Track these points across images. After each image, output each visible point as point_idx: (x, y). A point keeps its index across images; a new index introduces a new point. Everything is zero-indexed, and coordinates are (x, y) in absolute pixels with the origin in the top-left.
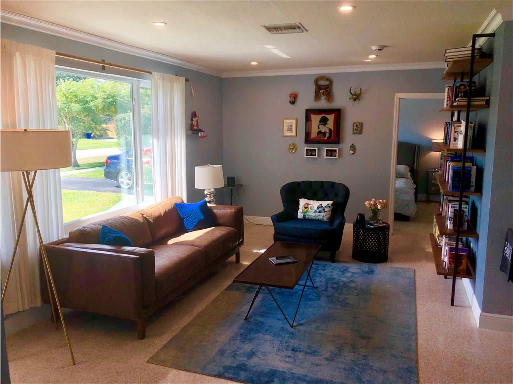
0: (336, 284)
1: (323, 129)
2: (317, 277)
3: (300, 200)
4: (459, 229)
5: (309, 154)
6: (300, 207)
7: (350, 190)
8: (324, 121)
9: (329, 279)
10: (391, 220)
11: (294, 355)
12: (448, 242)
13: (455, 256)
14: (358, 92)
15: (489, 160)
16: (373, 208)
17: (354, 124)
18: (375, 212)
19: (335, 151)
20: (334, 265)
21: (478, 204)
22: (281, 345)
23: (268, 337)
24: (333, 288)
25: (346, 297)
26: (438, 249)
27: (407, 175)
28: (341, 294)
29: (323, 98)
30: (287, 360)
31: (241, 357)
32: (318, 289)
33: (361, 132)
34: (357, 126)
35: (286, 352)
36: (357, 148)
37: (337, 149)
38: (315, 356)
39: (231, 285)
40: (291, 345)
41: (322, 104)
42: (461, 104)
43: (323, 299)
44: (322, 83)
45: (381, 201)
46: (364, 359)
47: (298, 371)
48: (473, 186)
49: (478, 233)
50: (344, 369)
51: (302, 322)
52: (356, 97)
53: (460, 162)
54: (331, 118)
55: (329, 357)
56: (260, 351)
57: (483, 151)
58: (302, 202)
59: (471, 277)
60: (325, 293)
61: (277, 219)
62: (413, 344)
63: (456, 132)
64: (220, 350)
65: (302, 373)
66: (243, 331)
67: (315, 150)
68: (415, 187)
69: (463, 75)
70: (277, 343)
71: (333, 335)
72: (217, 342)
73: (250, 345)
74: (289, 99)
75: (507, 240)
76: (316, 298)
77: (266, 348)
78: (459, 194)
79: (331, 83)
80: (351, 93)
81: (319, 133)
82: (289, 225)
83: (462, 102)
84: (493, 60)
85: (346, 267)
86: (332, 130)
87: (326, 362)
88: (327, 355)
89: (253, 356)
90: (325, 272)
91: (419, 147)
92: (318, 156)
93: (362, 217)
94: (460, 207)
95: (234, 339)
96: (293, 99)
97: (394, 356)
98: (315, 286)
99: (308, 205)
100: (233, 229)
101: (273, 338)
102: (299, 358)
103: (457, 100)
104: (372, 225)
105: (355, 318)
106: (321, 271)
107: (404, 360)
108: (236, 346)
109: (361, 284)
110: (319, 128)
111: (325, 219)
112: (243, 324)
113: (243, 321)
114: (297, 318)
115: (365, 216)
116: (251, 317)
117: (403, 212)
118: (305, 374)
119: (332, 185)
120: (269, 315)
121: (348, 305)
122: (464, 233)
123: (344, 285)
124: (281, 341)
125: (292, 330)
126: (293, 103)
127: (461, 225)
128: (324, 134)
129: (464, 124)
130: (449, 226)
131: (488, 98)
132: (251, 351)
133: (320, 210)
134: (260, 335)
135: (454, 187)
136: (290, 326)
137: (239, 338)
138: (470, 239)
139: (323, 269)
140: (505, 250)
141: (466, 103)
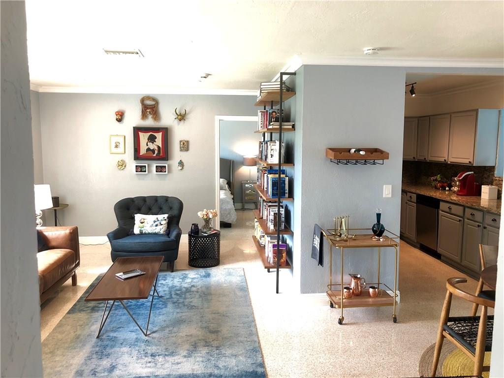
0: (179, 290)
1: (152, 146)
2: (159, 287)
3: (135, 215)
4: (279, 228)
5: (139, 171)
6: (135, 222)
7: (183, 202)
8: (152, 139)
9: (173, 287)
10: (218, 227)
11: (154, 359)
12: (270, 240)
13: (278, 252)
14: (183, 112)
15: (297, 172)
16: (205, 217)
17: (181, 141)
18: (207, 221)
19: (165, 167)
20: (173, 274)
21: (290, 207)
22: (139, 353)
23: (125, 349)
24: (177, 294)
25: (190, 300)
26: (261, 248)
27: (226, 187)
28: (185, 298)
29: (150, 117)
30: (149, 365)
31: (101, 373)
32: (163, 298)
33: (187, 149)
34: (184, 144)
35: (146, 358)
36: (185, 164)
37: (167, 165)
38: (173, 356)
39: (72, 307)
40: (149, 352)
41: (150, 122)
42: (274, 127)
43: (170, 306)
44: (149, 102)
45: (211, 210)
46: (217, 350)
47: (162, 372)
48: (287, 193)
49: (292, 230)
50: (203, 361)
51: (155, 329)
52: (182, 117)
53: (277, 174)
54: (159, 136)
55: (186, 355)
56: (119, 363)
57: (293, 164)
58: (138, 217)
59: (289, 267)
60: (170, 300)
61: (114, 237)
62: (254, 329)
63: (272, 150)
64: (77, 372)
65: (165, 373)
66: (97, 349)
67: (145, 166)
68: (232, 197)
69: (272, 104)
70: (135, 353)
71: (186, 335)
72: (71, 365)
73: (109, 360)
74: (115, 117)
75: (314, 234)
76: (164, 306)
77: (126, 359)
78: (277, 200)
79: (157, 103)
80: (176, 113)
81: (148, 150)
82: (126, 242)
83: (275, 125)
84: (295, 94)
85: (185, 274)
86: (161, 146)
87: (185, 359)
88: (185, 353)
89: (113, 369)
90: (167, 281)
91: (233, 162)
92: (148, 172)
93: (196, 226)
94: (279, 210)
95: (89, 358)
96: (120, 117)
97: (242, 342)
98: (160, 295)
99: (144, 219)
100: (68, 250)
101: (130, 349)
102: (160, 361)
103: (271, 124)
104: (205, 233)
105: (202, 317)
106: (163, 281)
107: (249, 343)
108: (94, 365)
109: (201, 287)
110: (147, 145)
111: (162, 232)
112: (95, 343)
113: (94, 340)
114: (150, 326)
115: (198, 225)
116: (103, 334)
117: (226, 220)
118: (169, 373)
119: (166, 199)
120: (121, 329)
121: (194, 307)
122: (282, 231)
123: (186, 290)
124: (138, 350)
125: (147, 338)
126: (119, 120)
127: (280, 225)
128: (153, 151)
129: (278, 143)
130: (271, 227)
131: (294, 123)
132: (110, 365)
133: (156, 223)
134: (116, 349)
135: (273, 195)
136: (145, 334)
137: (94, 356)
138: (286, 236)
139: (164, 278)
140: (313, 241)
141: (278, 127)
